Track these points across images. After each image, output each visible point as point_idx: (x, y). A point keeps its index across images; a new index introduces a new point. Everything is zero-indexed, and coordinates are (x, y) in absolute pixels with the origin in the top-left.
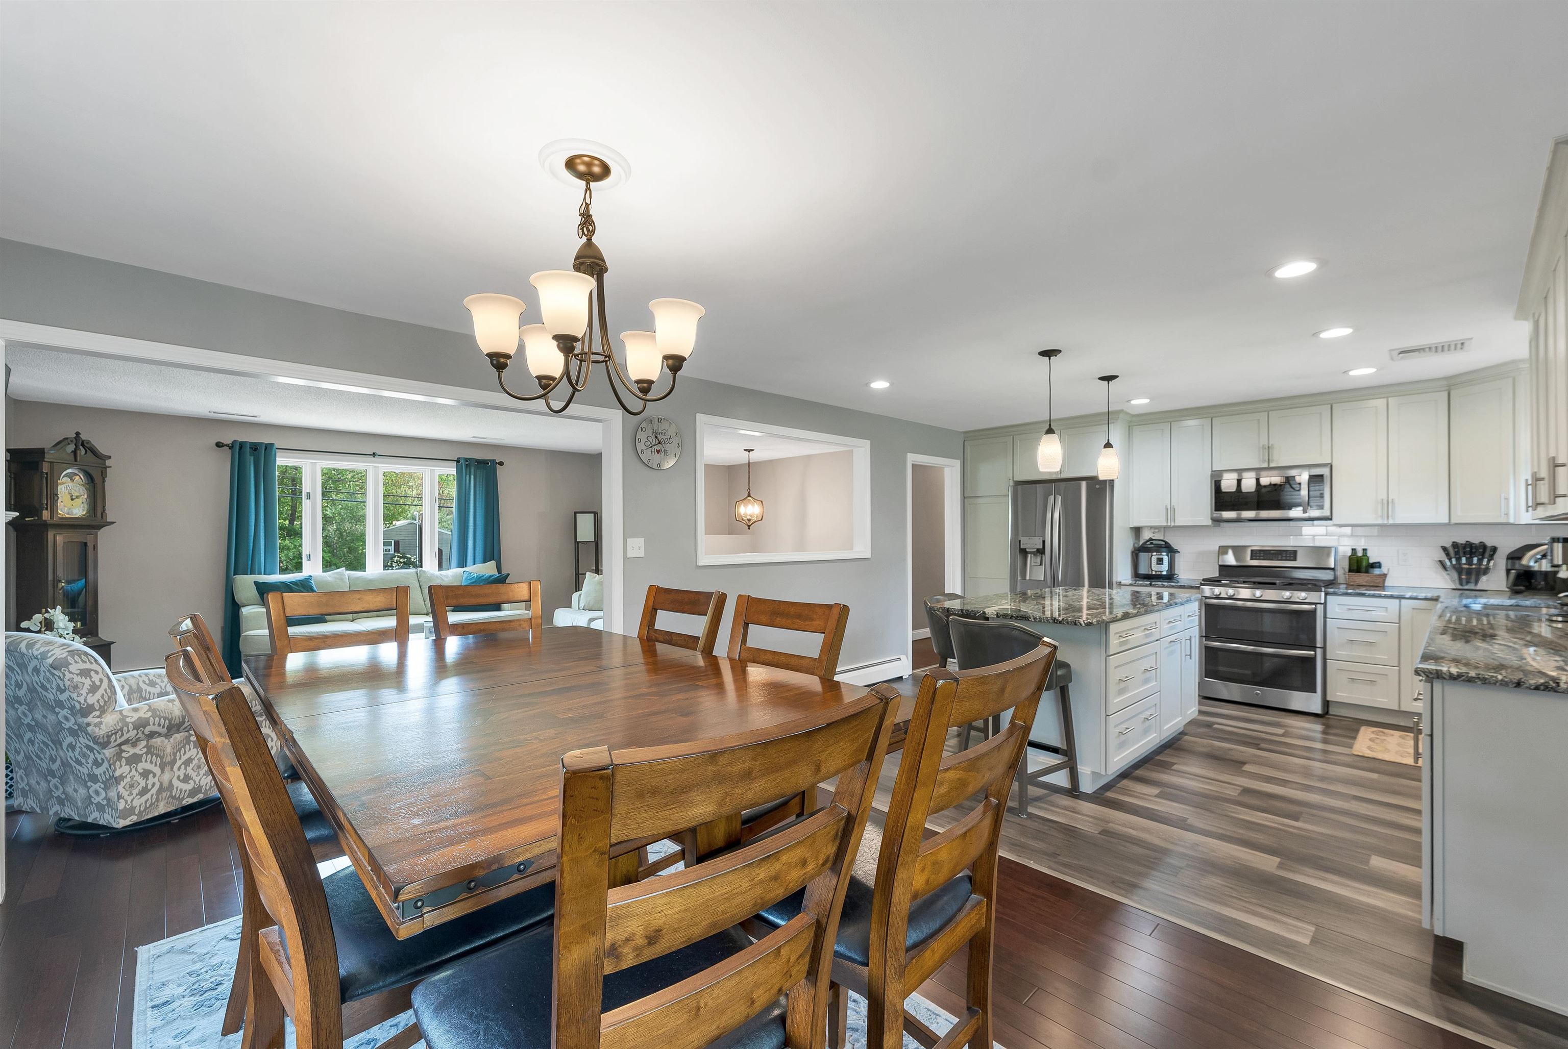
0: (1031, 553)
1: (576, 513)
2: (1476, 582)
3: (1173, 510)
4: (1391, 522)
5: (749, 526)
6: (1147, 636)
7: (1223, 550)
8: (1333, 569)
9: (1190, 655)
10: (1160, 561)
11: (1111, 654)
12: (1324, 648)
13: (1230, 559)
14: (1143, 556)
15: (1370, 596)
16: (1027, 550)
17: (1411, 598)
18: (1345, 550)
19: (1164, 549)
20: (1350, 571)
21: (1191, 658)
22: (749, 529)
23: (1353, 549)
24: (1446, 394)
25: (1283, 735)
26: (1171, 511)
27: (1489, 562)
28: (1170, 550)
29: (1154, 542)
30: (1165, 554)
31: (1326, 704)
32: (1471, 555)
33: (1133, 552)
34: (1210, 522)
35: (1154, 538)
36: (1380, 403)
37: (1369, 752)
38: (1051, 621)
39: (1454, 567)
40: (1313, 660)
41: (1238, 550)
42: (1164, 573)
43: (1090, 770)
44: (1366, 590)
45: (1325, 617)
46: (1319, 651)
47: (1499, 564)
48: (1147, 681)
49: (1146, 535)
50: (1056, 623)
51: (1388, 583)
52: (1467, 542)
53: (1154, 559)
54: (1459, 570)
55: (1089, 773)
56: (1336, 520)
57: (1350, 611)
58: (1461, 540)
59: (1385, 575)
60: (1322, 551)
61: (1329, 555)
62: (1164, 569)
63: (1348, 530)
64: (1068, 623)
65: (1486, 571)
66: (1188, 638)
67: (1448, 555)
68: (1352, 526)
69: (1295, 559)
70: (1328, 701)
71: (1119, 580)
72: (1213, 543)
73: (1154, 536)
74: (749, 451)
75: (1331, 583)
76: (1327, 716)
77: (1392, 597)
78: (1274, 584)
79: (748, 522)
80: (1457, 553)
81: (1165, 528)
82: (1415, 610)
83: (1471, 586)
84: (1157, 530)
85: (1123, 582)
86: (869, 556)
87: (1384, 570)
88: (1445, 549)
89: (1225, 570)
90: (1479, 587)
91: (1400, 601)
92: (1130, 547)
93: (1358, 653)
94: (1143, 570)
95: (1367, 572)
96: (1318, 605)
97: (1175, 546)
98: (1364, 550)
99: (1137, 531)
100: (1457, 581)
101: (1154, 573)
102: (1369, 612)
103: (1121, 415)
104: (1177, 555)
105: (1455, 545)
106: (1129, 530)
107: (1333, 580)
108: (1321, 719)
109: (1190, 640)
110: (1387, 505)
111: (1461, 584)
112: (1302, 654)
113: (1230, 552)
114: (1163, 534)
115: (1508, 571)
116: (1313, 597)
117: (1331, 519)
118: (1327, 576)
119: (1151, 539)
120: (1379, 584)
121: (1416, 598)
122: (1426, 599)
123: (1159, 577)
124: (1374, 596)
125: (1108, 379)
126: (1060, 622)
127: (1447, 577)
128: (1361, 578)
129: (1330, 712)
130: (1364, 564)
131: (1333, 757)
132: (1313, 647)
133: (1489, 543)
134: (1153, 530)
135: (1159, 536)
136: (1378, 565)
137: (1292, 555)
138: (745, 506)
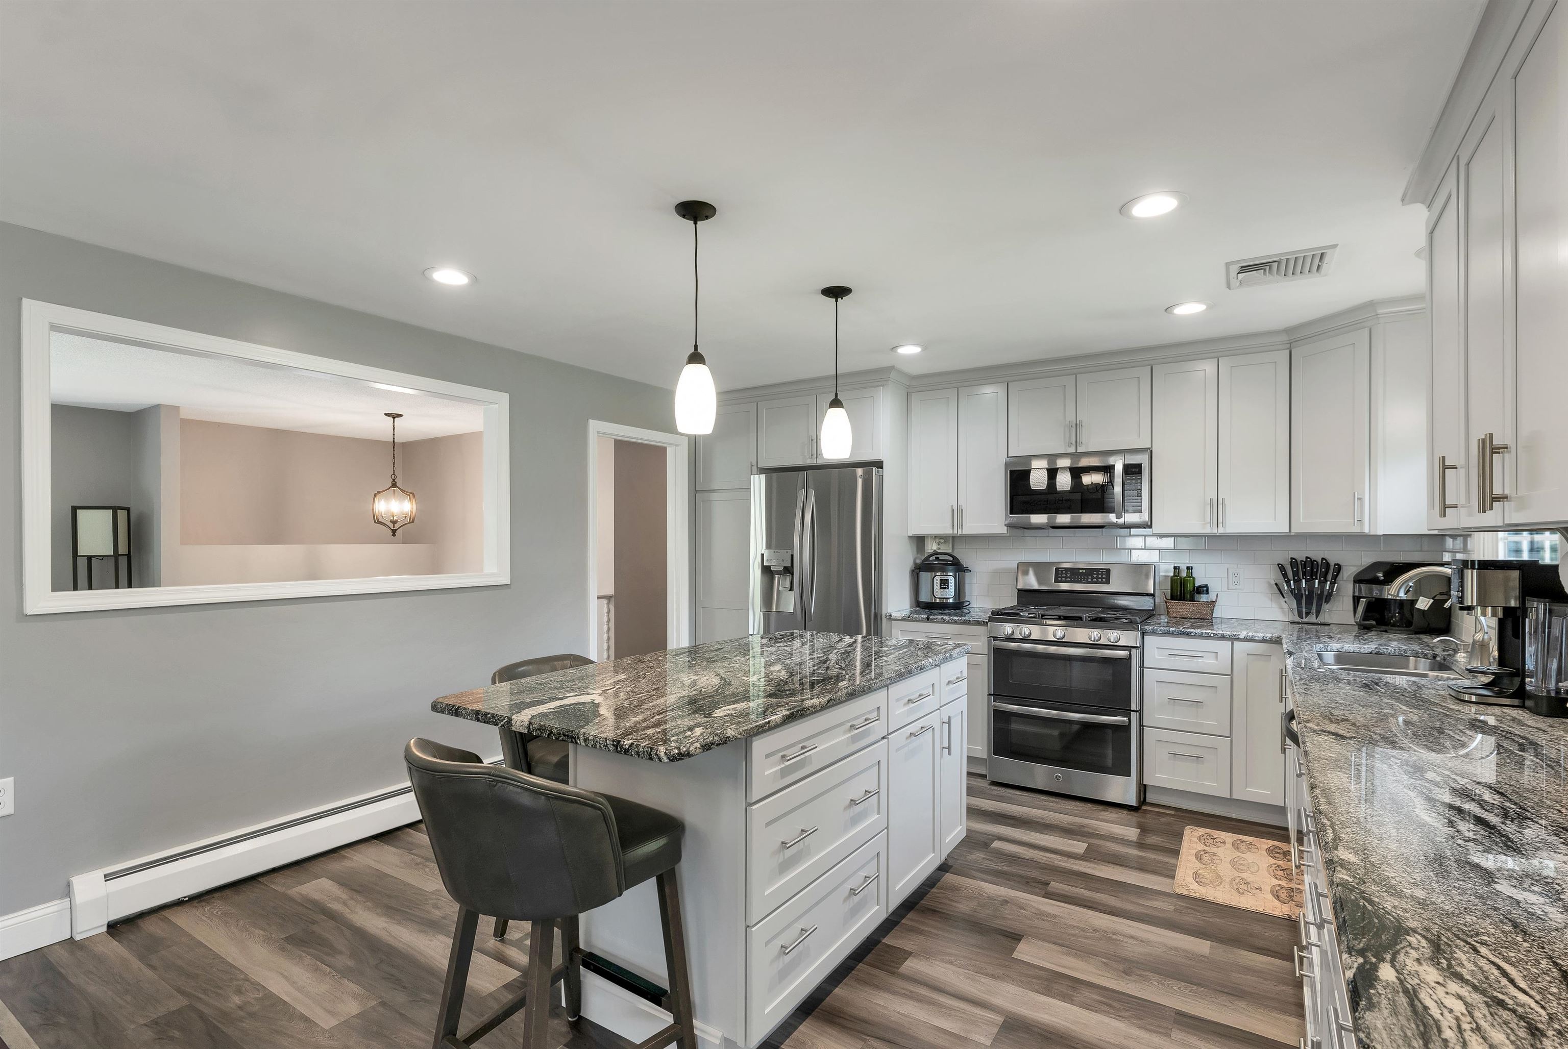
0: (778, 573)
1: (74, 509)
2: (1318, 613)
3: (960, 511)
4: (1221, 530)
5: (394, 532)
6: (854, 739)
7: (1023, 568)
8: (1153, 595)
9: (949, 748)
10: (944, 584)
11: (754, 800)
12: (1140, 712)
13: (1031, 582)
14: (925, 576)
15: (1196, 636)
16: (772, 568)
17: (1246, 640)
18: (1166, 570)
19: (950, 568)
20: (1173, 598)
21: (950, 754)
22: (394, 535)
23: (1175, 568)
24: (1287, 352)
25: (1083, 858)
26: (957, 514)
27: (1332, 584)
28: (959, 568)
29: (941, 557)
30: (951, 574)
31: (1143, 789)
32: (1311, 576)
33: (913, 571)
34: (1004, 530)
35: (939, 551)
36: (1207, 368)
37: (1195, 886)
38: (612, 748)
39: (1292, 591)
40: (1126, 728)
41: (1040, 568)
42: (951, 601)
43: (720, 1034)
44: (1192, 627)
45: (1142, 666)
46: (1134, 716)
47: (1346, 588)
48: (855, 821)
49: (931, 547)
50: (620, 752)
51: (1217, 613)
52: (1307, 558)
53: (937, 580)
54: (1298, 596)
55: (718, 1042)
56: (1156, 529)
57: (1173, 658)
58: (1301, 556)
59: (1213, 603)
60: (1141, 570)
61: (1147, 576)
62: (950, 594)
63: (1169, 543)
64: (638, 753)
65: (1329, 597)
66: (946, 720)
67: (1285, 575)
68: (1175, 536)
69: (1108, 582)
70: (1145, 786)
71: (890, 611)
72: (1010, 559)
73: (939, 549)
74: (394, 416)
75: (1149, 615)
76: (1144, 808)
77: (1223, 637)
78: (1081, 618)
79: (391, 525)
80: (1295, 574)
81: (953, 539)
82: (1250, 656)
83: (1312, 618)
84: (942, 541)
85: (894, 615)
86: (508, 582)
87: (1212, 596)
88: (1282, 568)
89: (1026, 596)
90: (1321, 619)
91: (1232, 644)
92: (909, 565)
93: (1181, 717)
94: (924, 597)
95: (1192, 599)
96: (1133, 651)
97: (965, 562)
98: (1188, 568)
99: (919, 541)
100: (1296, 613)
101: (938, 601)
102: (1195, 660)
103: (893, 375)
104: (967, 574)
105: (1294, 562)
106: (907, 540)
107: (1153, 610)
108: (1136, 814)
109: (949, 723)
110: (1217, 506)
111: (1300, 616)
112: (1116, 721)
113: (1031, 573)
114: (951, 546)
115: (1356, 600)
116: (1127, 638)
117: (1150, 527)
118: (1146, 604)
119: (935, 553)
120: (1205, 618)
121: (1251, 640)
122: (1264, 641)
123: (942, 607)
124: (1201, 636)
125: (836, 292)
126: (626, 752)
127: (1285, 606)
128: (1183, 608)
129: (1148, 800)
130: (1190, 587)
131: (1149, 903)
132: (1127, 712)
133: (1332, 561)
134: (937, 541)
135: (946, 548)
136: (1204, 590)
137: (1104, 575)
138: (387, 499)
